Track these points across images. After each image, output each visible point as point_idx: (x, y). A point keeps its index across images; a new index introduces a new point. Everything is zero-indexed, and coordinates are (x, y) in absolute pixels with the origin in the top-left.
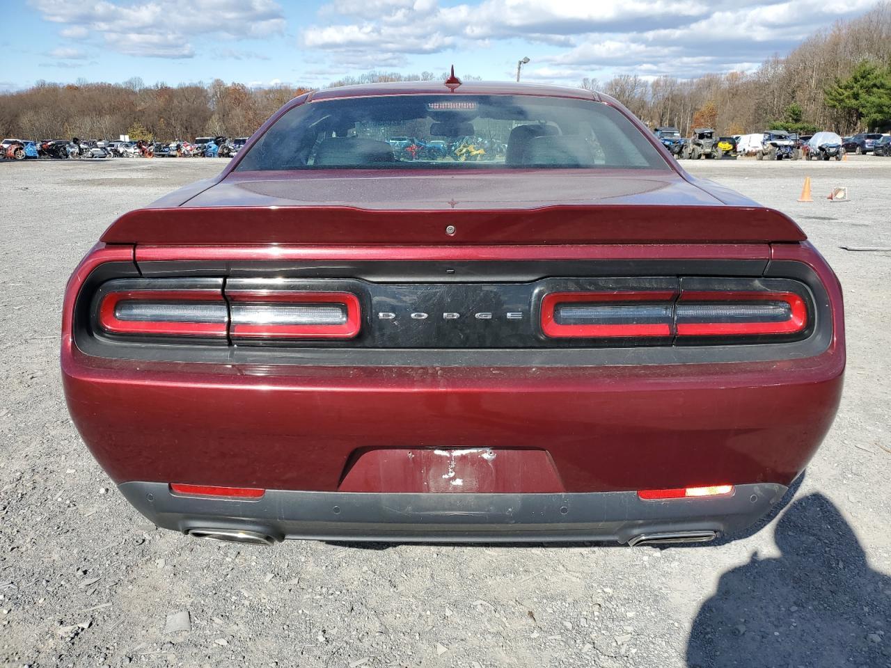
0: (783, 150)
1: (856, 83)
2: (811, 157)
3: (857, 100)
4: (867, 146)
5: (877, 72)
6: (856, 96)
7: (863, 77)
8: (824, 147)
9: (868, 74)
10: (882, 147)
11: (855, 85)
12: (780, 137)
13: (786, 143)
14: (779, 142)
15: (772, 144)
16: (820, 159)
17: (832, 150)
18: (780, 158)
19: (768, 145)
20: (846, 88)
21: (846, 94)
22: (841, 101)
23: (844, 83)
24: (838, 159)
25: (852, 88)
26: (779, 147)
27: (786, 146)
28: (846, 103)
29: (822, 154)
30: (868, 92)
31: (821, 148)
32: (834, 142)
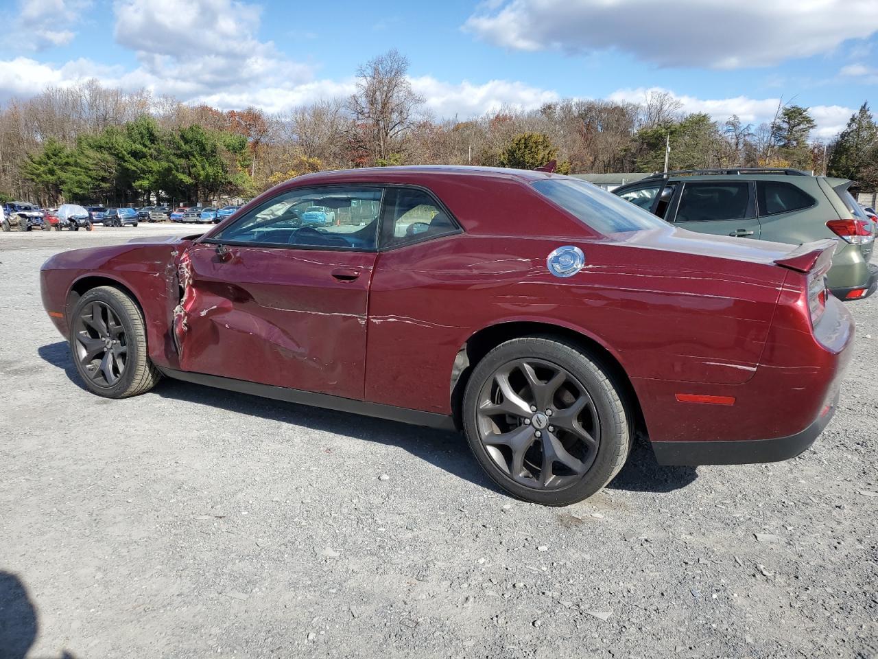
0: (34, 221)
1: (49, 160)
2: (61, 228)
3: (53, 175)
4: (94, 218)
5: (68, 151)
6: (52, 172)
7: (55, 155)
8: (73, 218)
9: (59, 152)
10: (111, 219)
11: (49, 162)
12: (27, 209)
13: (35, 214)
14: (27, 213)
15: (20, 215)
16: (71, 230)
17: (82, 221)
18: (29, 229)
19: (15, 217)
20: (40, 163)
21: (42, 169)
22: (38, 175)
23: (37, 159)
24: (88, 229)
25: (46, 164)
26: (29, 218)
27: (36, 218)
28: (43, 178)
29: (73, 225)
30: (62, 169)
31: (70, 219)
32: (82, 214)
